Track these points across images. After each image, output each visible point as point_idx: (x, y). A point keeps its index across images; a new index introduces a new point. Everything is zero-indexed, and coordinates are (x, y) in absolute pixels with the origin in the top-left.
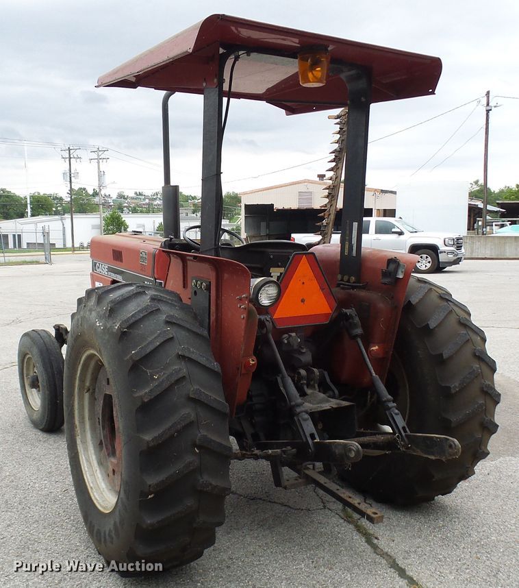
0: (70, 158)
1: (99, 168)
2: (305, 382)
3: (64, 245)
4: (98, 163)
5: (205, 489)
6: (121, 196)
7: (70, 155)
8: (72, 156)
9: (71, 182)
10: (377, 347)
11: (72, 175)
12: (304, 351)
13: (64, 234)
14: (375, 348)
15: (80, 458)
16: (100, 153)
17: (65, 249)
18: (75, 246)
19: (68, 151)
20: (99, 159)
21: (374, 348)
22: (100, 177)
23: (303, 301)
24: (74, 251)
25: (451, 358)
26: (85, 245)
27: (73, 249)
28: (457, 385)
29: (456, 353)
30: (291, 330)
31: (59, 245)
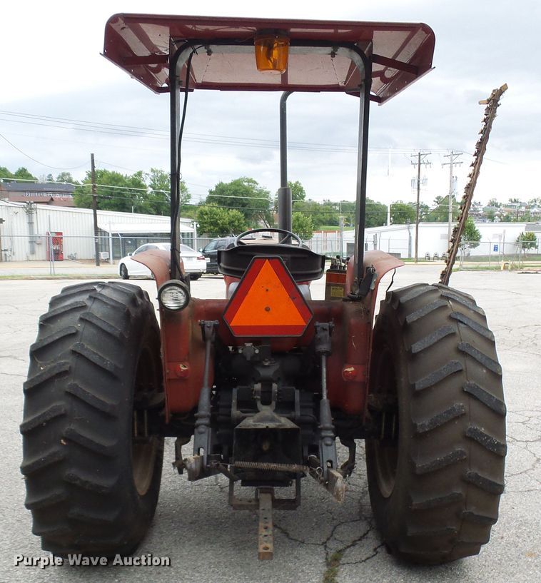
0: (420, 164)
1: (451, 174)
2: (259, 397)
3: (410, 255)
4: (451, 167)
5: (73, 482)
6: (493, 204)
7: (419, 161)
8: (421, 162)
9: (418, 189)
10: (352, 369)
11: (421, 182)
12: (267, 364)
13: (410, 244)
14: (350, 369)
16: (454, 157)
17: (410, 259)
18: (419, 257)
19: (418, 157)
20: (452, 164)
21: (348, 370)
22: (451, 182)
23: (267, 309)
24: (417, 261)
25: (427, 390)
26: (432, 256)
27: (417, 260)
28: (427, 424)
29: (437, 384)
30: (250, 340)
31: (404, 255)
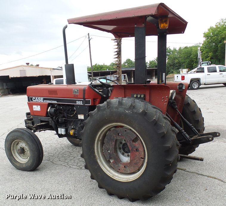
15: (101, 167)
